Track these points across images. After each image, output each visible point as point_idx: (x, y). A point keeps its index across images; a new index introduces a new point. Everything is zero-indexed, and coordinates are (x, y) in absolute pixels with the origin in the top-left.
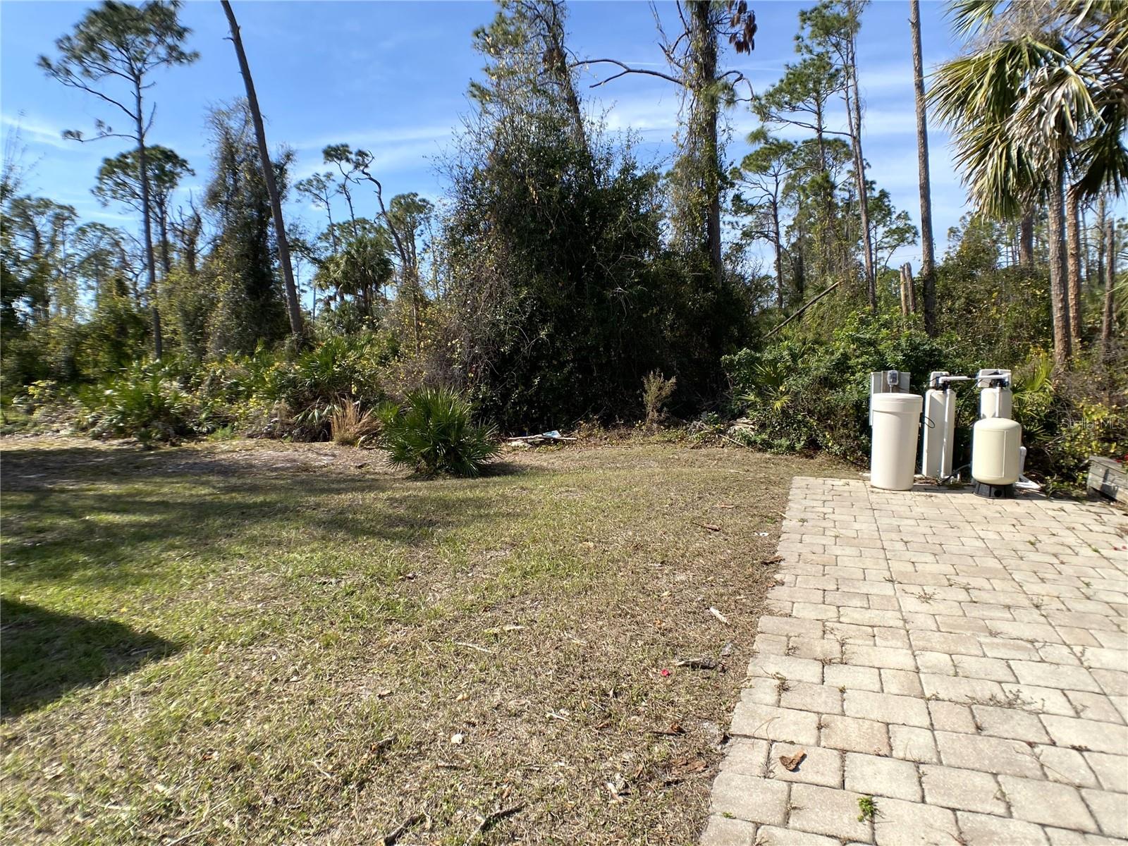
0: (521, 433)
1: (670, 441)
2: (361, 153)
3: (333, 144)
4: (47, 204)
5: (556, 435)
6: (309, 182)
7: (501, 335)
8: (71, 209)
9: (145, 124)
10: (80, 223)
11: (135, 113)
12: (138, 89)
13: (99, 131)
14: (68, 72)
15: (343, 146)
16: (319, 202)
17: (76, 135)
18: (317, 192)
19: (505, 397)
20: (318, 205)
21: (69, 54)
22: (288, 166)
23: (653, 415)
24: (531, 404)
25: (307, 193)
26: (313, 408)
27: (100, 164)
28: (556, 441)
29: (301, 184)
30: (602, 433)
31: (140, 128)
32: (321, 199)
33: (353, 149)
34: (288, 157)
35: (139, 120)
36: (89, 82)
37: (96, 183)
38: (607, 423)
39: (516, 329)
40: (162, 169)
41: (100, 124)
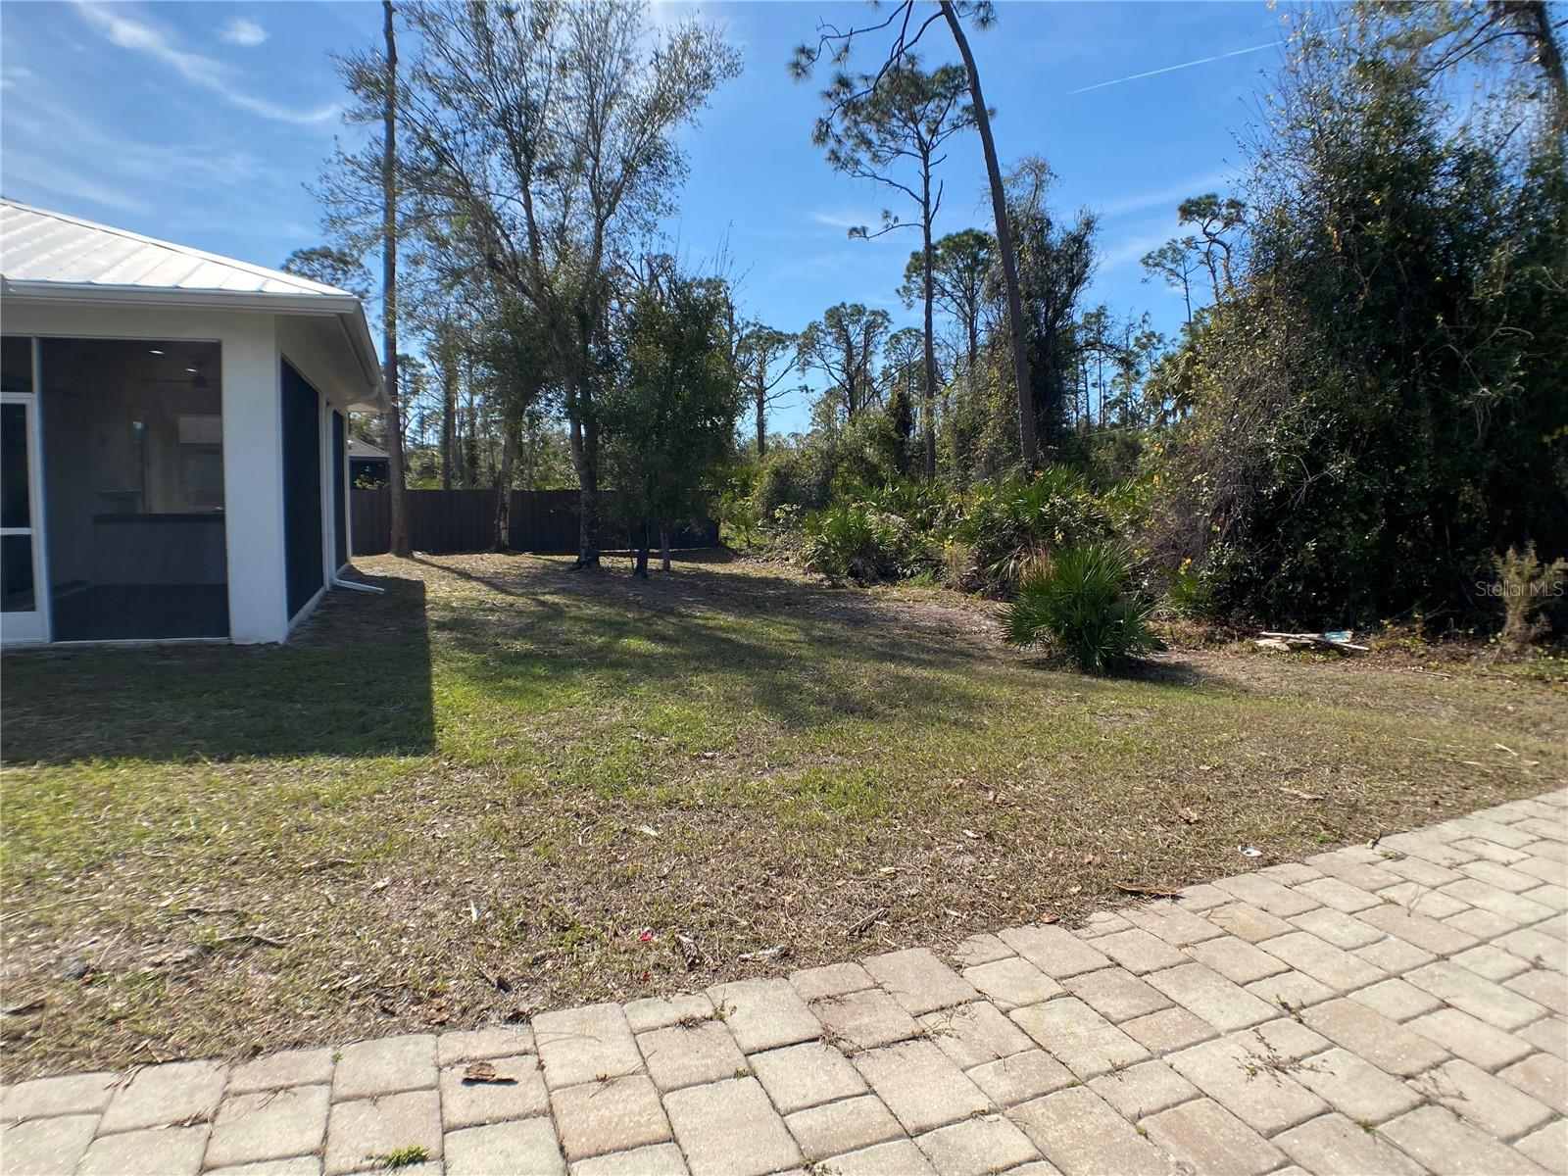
0: (1285, 627)
1: (1540, 678)
2: (1234, 204)
3: (1194, 196)
4: (859, 310)
5: (1343, 638)
6: (1162, 253)
7: (1267, 466)
8: (884, 315)
9: (932, 208)
10: (893, 329)
11: (922, 196)
12: (926, 167)
13: (885, 223)
14: (857, 162)
15: (1208, 197)
16: (1174, 279)
17: (862, 232)
18: (1173, 266)
19: (1271, 568)
20: (1173, 284)
21: (857, 141)
22: (1089, 238)
23: (1514, 622)
24: (1312, 582)
25: (1158, 269)
26: (1011, 558)
27: (908, 259)
28: (1339, 649)
29: (1149, 256)
30: (1420, 647)
31: (927, 213)
32: (1178, 275)
33: (1223, 199)
34: (1089, 225)
35: (926, 204)
36: (877, 169)
37: (904, 282)
38: (1435, 631)
39: (1291, 459)
40: (975, 258)
41: (886, 215)
